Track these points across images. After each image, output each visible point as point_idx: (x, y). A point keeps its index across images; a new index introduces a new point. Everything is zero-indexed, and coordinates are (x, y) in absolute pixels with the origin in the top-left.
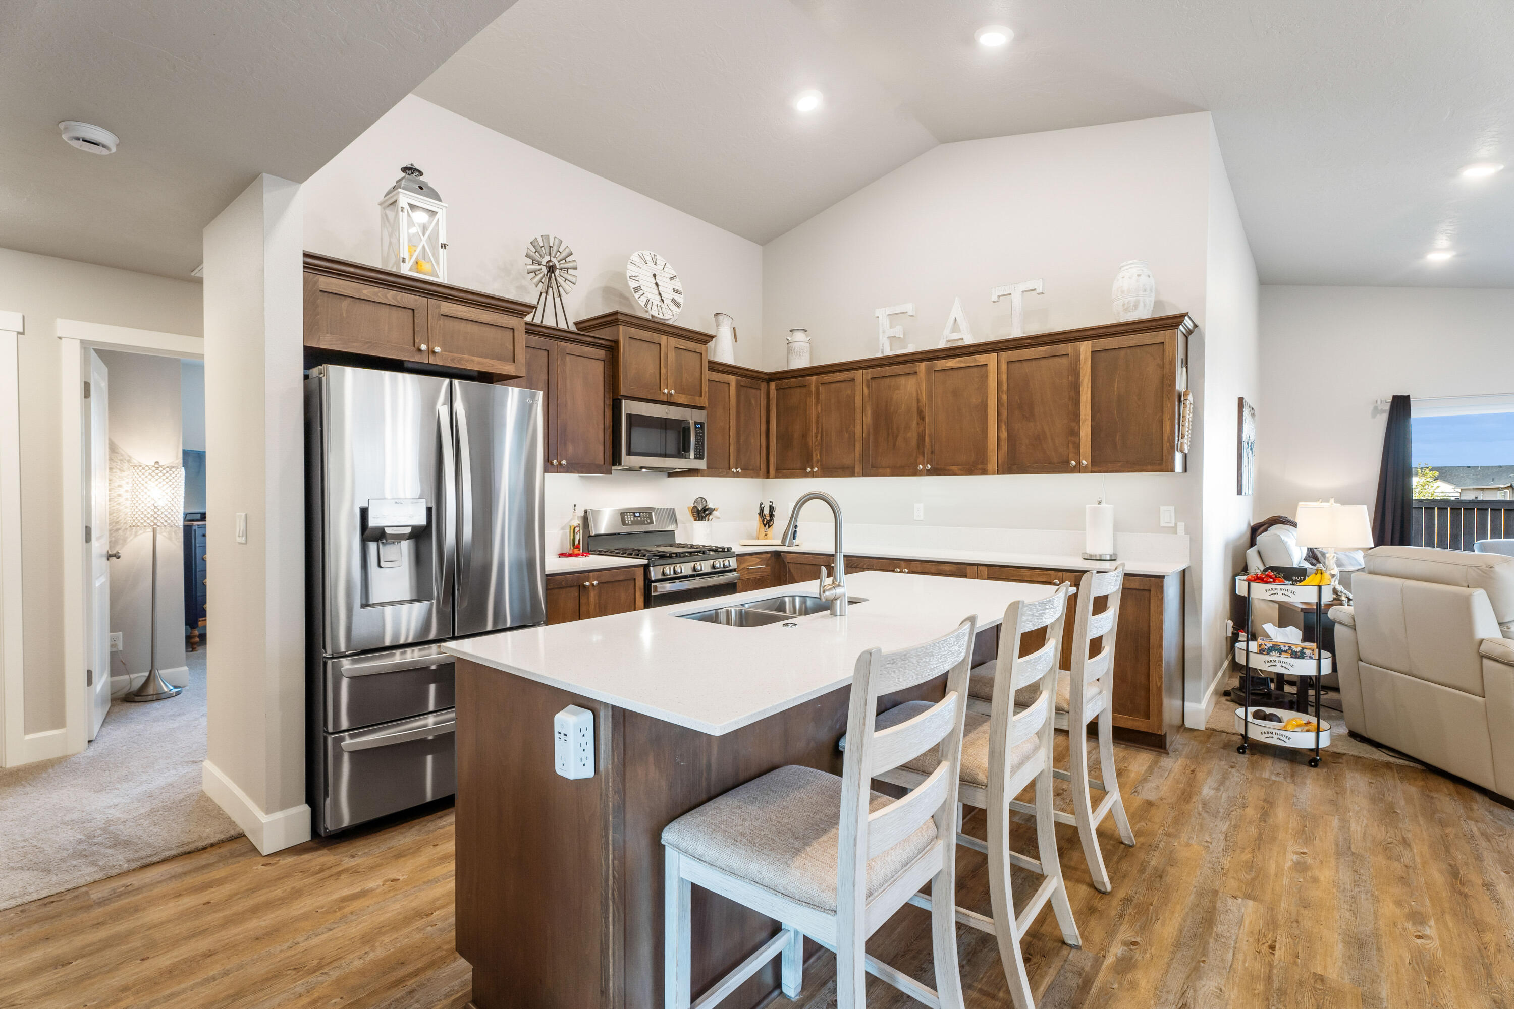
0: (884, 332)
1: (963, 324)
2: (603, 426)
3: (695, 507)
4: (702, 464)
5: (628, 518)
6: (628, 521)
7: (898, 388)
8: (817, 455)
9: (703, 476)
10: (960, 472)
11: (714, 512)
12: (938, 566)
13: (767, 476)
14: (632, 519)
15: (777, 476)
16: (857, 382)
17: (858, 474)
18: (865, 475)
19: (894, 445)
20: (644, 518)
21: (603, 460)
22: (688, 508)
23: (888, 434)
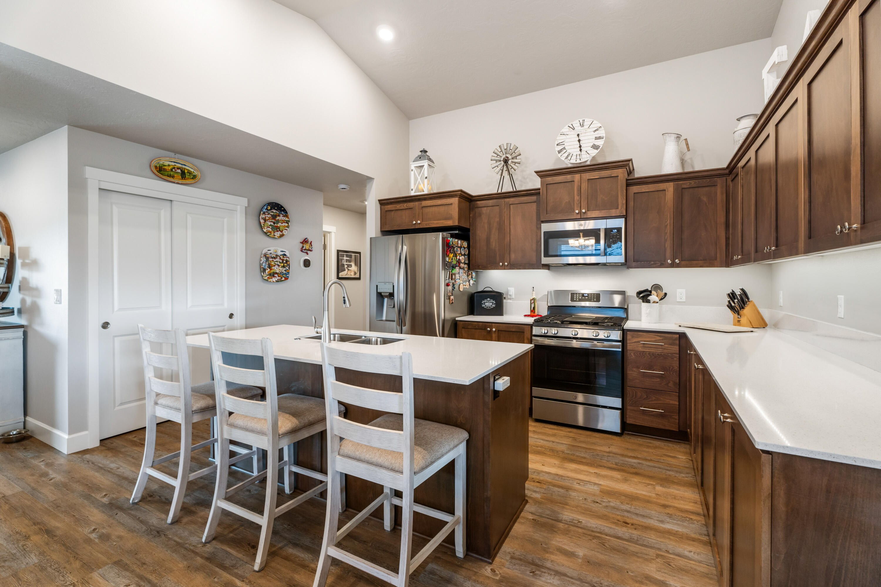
6: (576, 299)
13: (727, 264)
14: (580, 298)
20: (591, 298)
21: (536, 260)
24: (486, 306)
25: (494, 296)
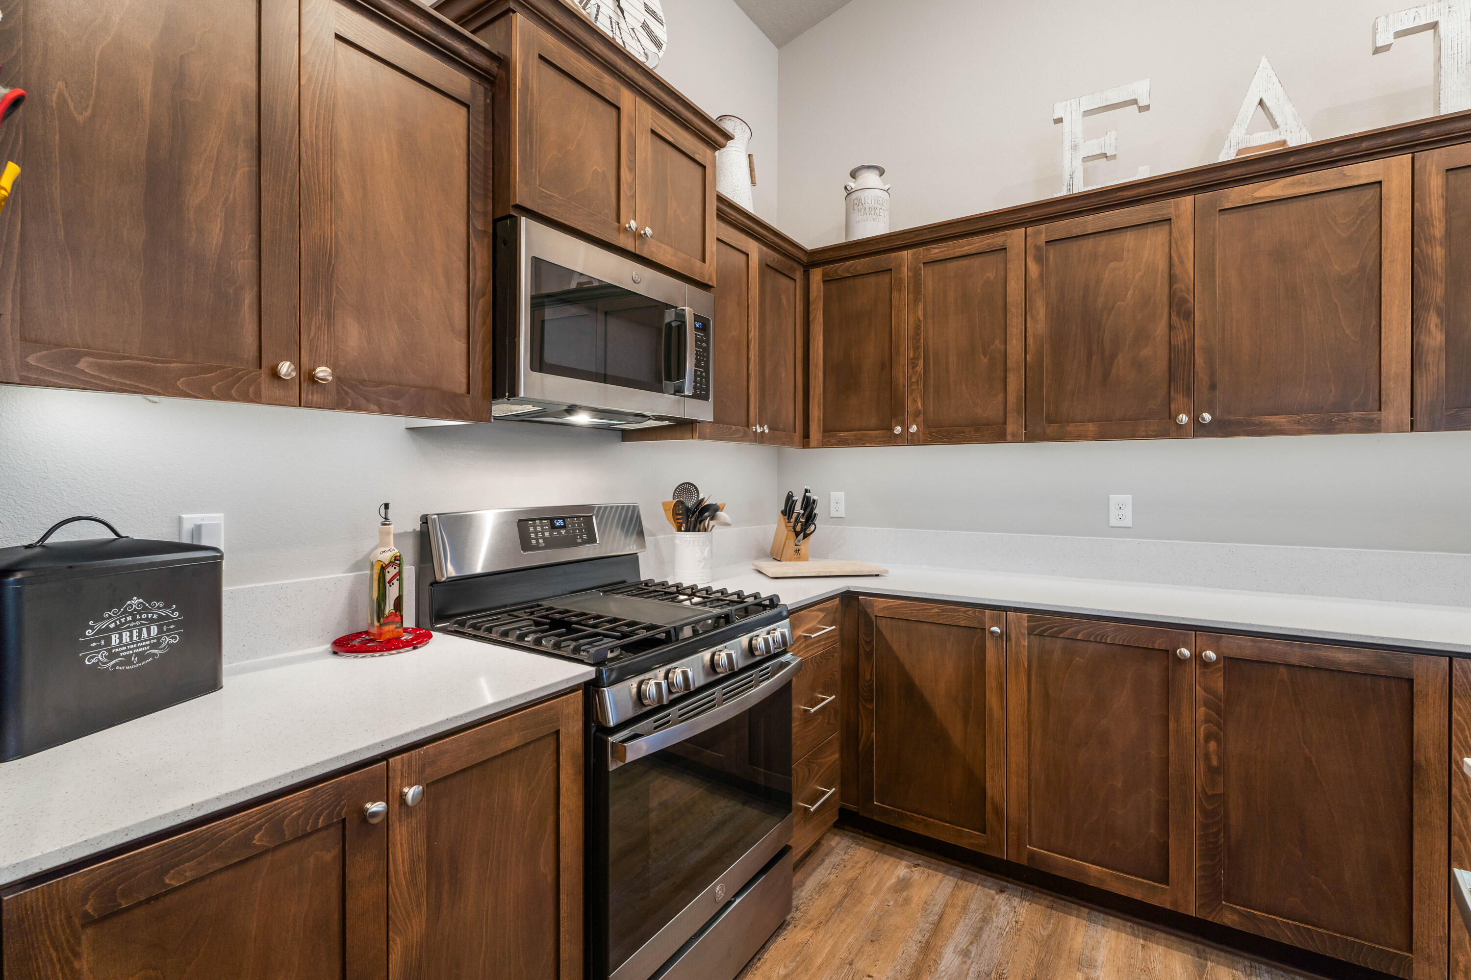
0: (1075, 148)
1: (1283, 111)
2: (464, 289)
3: (680, 503)
4: (703, 411)
5: (536, 533)
6: (537, 539)
7: (1118, 257)
8: (915, 401)
9: (702, 437)
10: (1296, 427)
11: (719, 513)
12: (1311, 648)
13: (805, 441)
14: (547, 534)
15: (825, 443)
16: (1011, 254)
17: (1014, 435)
18: (1031, 437)
19: (1106, 375)
20: (574, 531)
21: (464, 380)
22: (664, 504)
23: (1090, 355)
24: (111, 656)
25: (175, 571)
